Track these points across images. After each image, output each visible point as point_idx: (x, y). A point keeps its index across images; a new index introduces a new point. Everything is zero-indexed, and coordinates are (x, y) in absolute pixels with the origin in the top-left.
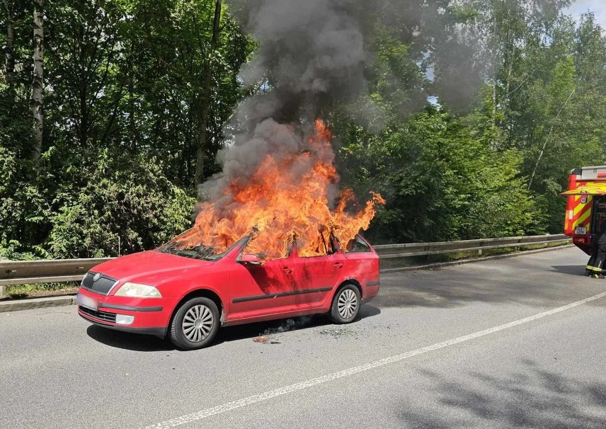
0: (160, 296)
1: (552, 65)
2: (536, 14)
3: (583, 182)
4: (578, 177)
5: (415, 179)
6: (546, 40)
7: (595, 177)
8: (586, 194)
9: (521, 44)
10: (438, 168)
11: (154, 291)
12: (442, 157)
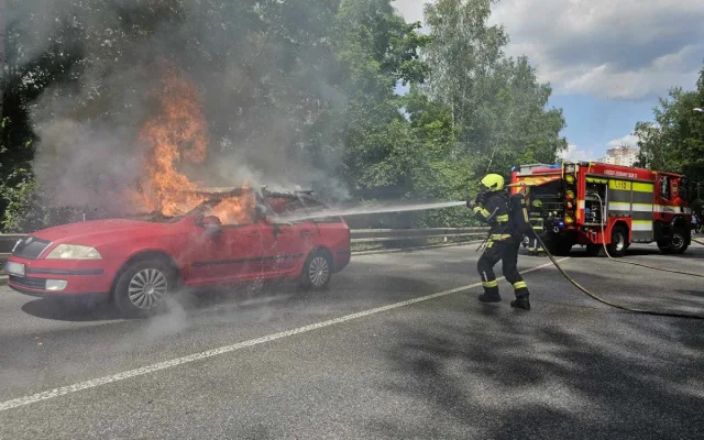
0: (99, 257)
1: (496, 92)
2: (482, 50)
3: (522, 177)
4: (518, 174)
5: (387, 172)
6: (490, 71)
7: (530, 173)
8: (525, 186)
9: (472, 74)
10: (406, 162)
11: (92, 252)
12: (409, 153)
